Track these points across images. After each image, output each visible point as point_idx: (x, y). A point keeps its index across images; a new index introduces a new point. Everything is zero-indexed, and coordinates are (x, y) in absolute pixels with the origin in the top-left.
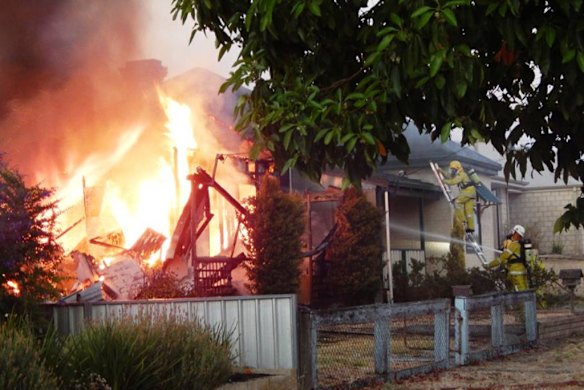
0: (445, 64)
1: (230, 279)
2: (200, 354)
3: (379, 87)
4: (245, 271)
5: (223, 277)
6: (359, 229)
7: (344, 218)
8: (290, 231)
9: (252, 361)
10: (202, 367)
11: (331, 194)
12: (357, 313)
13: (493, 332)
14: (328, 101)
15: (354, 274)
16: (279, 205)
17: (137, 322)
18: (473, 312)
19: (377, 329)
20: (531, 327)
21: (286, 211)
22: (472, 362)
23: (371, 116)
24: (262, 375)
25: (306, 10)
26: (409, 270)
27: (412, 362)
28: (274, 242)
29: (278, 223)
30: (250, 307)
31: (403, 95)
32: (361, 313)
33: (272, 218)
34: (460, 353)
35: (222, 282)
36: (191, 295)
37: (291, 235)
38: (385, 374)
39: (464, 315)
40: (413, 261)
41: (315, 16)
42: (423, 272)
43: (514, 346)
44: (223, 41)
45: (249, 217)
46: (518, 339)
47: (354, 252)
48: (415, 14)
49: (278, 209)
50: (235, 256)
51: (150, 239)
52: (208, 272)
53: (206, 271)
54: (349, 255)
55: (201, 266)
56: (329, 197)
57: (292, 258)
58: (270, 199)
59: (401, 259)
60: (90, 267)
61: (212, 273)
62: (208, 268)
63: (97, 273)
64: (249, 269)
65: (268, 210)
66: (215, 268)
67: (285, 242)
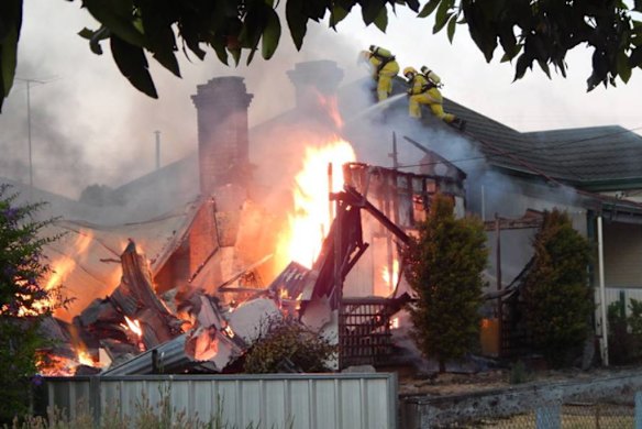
1: (388, 326)
4: (408, 314)
6: (560, 263)
7: (543, 249)
8: (465, 265)
11: (529, 220)
15: (555, 319)
16: (452, 232)
21: (461, 241)
26: (629, 312)
28: (446, 279)
29: (450, 254)
32: (511, 398)
33: (443, 248)
37: (467, 269)
40: (633, 302)
45: (415, 248)
47: (555, 292)
49: (451, 237)
50: (398, 296)
51: (294, 276)
52: (358, 318)
53: (356, 315)
54: (549, 295)
55: (348, 309)
56: (528, 223)
57: (468, 299)
58: (440, 225)
59: (619, 299)
60: (215, 311)
61: (368, 318)
62: (358, 312)
63: (224, 318)
64: (413, 313)
65: (438, 238)
66: (368, 312)
67: (459, 279)
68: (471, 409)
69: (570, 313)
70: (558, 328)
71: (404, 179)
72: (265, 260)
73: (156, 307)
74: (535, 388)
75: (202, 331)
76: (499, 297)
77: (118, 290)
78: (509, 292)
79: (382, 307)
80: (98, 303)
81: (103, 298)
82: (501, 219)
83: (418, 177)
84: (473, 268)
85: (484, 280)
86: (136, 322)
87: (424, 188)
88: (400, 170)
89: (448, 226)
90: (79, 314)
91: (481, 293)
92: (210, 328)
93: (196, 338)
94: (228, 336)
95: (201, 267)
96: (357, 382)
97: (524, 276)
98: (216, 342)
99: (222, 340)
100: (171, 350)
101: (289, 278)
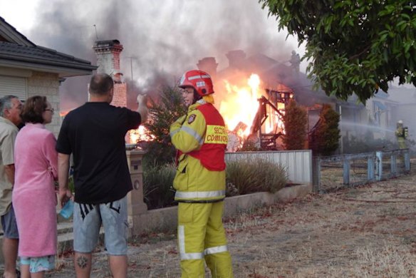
0: (412, 47)
1: (275, 143)
2: (273, 175)
3: (377, 58)
4: (281, 140)
5: (272, 142)
6: (329, 122)
7: (323, 117)
8: (300, 123)
9: (292, 179)
10: (274, 181)
11: (317, 107)
12: (337, 158)
13: (392, 167)
14: (353, 64)
16: (296, 111)
17: (246, 161)
18: (384, 158)
19: (345, 165)
20: (407, 165)
21: (299, 114)
22: (383, 180)
23: (373, 71)
24: (297, 185)
25: (347, 23)
26: (350, 139)
27: (358, 180)
28: (294, 127)
30: (284, 155)
31: (389, 61)
34: (378, 175)
35: (272, 144)
36: (260, 150)
38: (348, 184)
39: (380, 159)
41: (350, 26)
42: (355, 140)
43: (401, 173)
44: (301, 38)
45: (283, 117)
46: (402, 170)
47: (327, 132)
48: (398, 25)
49: (296, 113)
50: (277, 133)
54: (325, 133)
55: (263, 137)
57: (302, 134)
58: (292, 109)
65: (292, 113)
67: (298, 127)
69: (333, 139)
84: (303, 124)
91: (305, 132)
97: (317, 126)
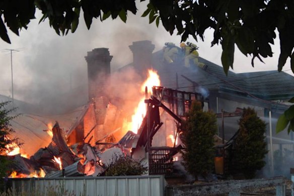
1: (172, 160)
7: (243, 125)
8: (206, 133)
11: (238, 113)
12: (213, 187)
15: (248, 157)
16: (200, 117)
26: (284, 155)
29: (200, 127)
33: (196, 125)
40: (285, 150)
47: (249, 145)
49: (200, 120)
50: (176, 146)
51: (130, 137)
52: (158, 156)
53: (157, 155)
54: (246, 146)
55: (153, 152)
56: (237, 114)
57: (208, 148)
58: (195, 114)
59: (279, 149)
60: (94, 153)
61: (162, 156)
62: (158, 153)
63: (98, 156)
64: (183, 154)
65: (194, 120)
66: (162, 154)
67: (203, 139)
68: (198, 192)
69: (256, 155)
70: (250, 161)
71: (181, 94)
72: (117, 130)
73: (68, 152)
74: (228, 183)
75: (87, 162)
76: (223, 147)
77: (51, 144)
78: (228, 145)
79: (169, 152)
80: (42, 150)
81: (44, 148)
82: (225, 112)
83: (187, 93)
84: (210, 134)
85: (215, 139)
86: (59, 158)
87: (190, 98)
88: (179, 90)
89: (199, 115)
90: (33, 155)
91: (214, 145)
92: (91, 161)
93: (85, 165)
94: (99, 164)
95: (89, 134)
96: (147, 179)
97: (235, 138)
98: (94, 167)
99: (97, 166)
100: (71, 169)
101: (127, 138)
